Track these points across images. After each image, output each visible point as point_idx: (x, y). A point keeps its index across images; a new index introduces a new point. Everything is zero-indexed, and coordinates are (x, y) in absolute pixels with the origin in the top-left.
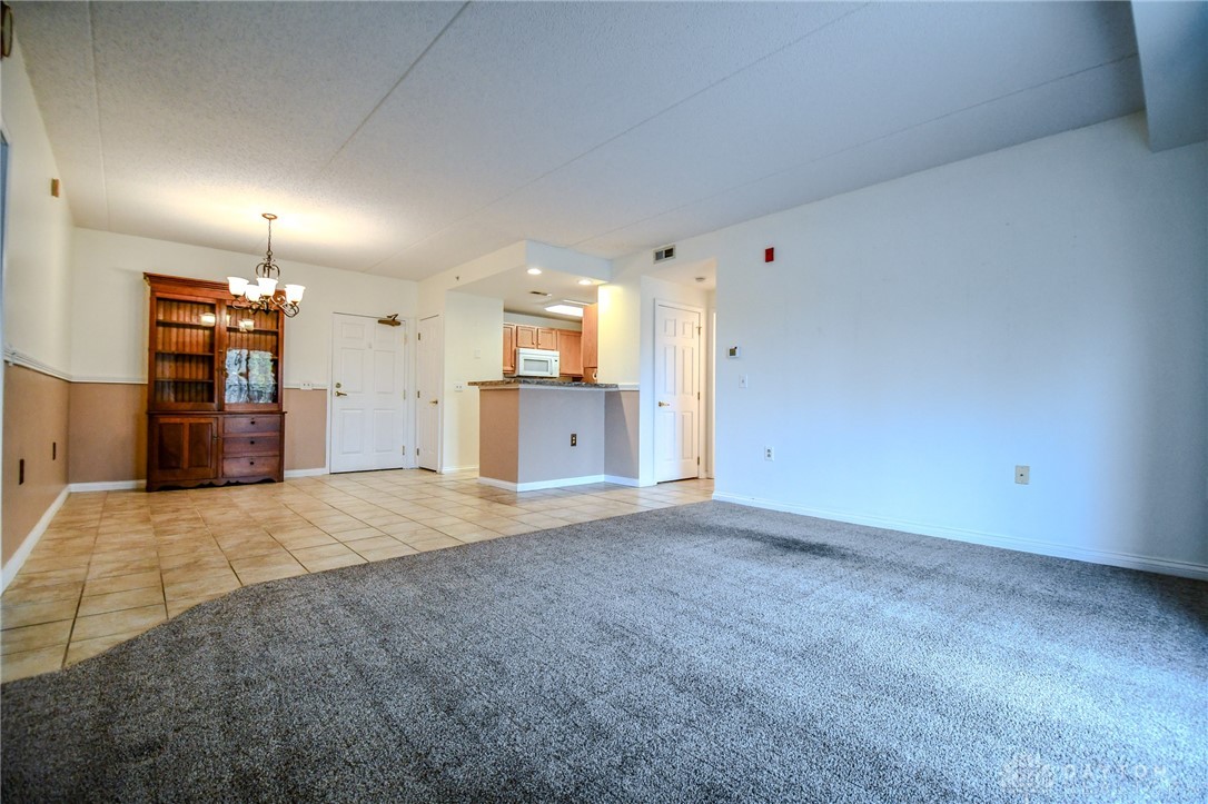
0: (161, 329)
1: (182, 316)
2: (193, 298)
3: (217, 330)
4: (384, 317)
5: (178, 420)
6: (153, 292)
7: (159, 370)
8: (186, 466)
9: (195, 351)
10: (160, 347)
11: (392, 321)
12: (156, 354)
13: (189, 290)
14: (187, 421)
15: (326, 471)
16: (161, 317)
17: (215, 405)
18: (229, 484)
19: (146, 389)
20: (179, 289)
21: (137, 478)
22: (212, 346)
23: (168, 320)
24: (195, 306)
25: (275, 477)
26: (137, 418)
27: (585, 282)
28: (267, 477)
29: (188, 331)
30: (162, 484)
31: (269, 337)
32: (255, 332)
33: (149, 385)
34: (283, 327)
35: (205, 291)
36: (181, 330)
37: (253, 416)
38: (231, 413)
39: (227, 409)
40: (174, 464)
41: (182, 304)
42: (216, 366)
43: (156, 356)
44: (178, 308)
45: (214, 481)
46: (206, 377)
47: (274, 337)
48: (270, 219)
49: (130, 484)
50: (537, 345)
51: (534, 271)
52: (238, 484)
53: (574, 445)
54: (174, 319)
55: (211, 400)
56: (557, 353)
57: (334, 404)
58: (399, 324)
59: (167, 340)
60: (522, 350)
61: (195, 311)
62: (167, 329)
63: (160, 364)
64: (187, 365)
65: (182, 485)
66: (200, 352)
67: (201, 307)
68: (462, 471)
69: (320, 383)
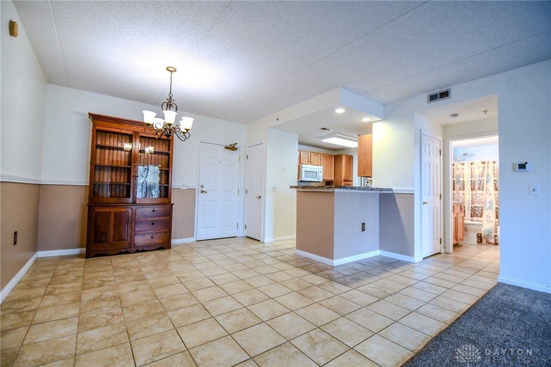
0: (99, 150)
1: (111, 142)
2: (119, 131)
3: (133, 151)
4: (228, 145)
5: (107, 210)
6: (94, 126)
7: (97, 176)
8: (111, 240)
9: (119, 165)
10: (98, 162)
11: (233, 148)
12: (95, 166)
13: (117, 125)
14: (113, 210)
15: (194, 239)
16: (99, 143)
17: (130, 200)
18: (138, 251)
19: (88, 188)
20: (111, 124)
21: (81, 247)
22: (130, 163)
23: (103, 144)
24: (120, 136)
25: (165, 245)
26: (83, 207)
27: (366, 120)
28: (162, 246)
29: (115, 152)
30: (96, 253)
31: (164, 156)
32: (155, 153)
33: (90, 186)
34: (172, 150)
35: (127, 126)
36: (111, 151)
37: (154, 206)
38: (140, 205)
39: (138, 202)
40: (104, 240)
41: (112, 135)
42: (132, 175)
43: (96, 167)
44: (110, 137)
45: (128, 250)
46: (126, 181)
47: (167, 157)
48: (171, 71)
49: (76, 251)
50: (310, 162)
51: (340, 111)
52: (143, 251)
53: (363, 230)
54: (107, 144)
55: (128, 196)
56: (322, 167)
57: (200, 198)
58: (236, 149)
59: (102, 158)
60: (304, 166)
61: (120, 139)
62: (103, 150)
63: (97, 172)
64: (114, 173)
65: (109, 253)
66: (123, 166)
67: (124, 137)
68: (276, 241)
69: (192, 185)
